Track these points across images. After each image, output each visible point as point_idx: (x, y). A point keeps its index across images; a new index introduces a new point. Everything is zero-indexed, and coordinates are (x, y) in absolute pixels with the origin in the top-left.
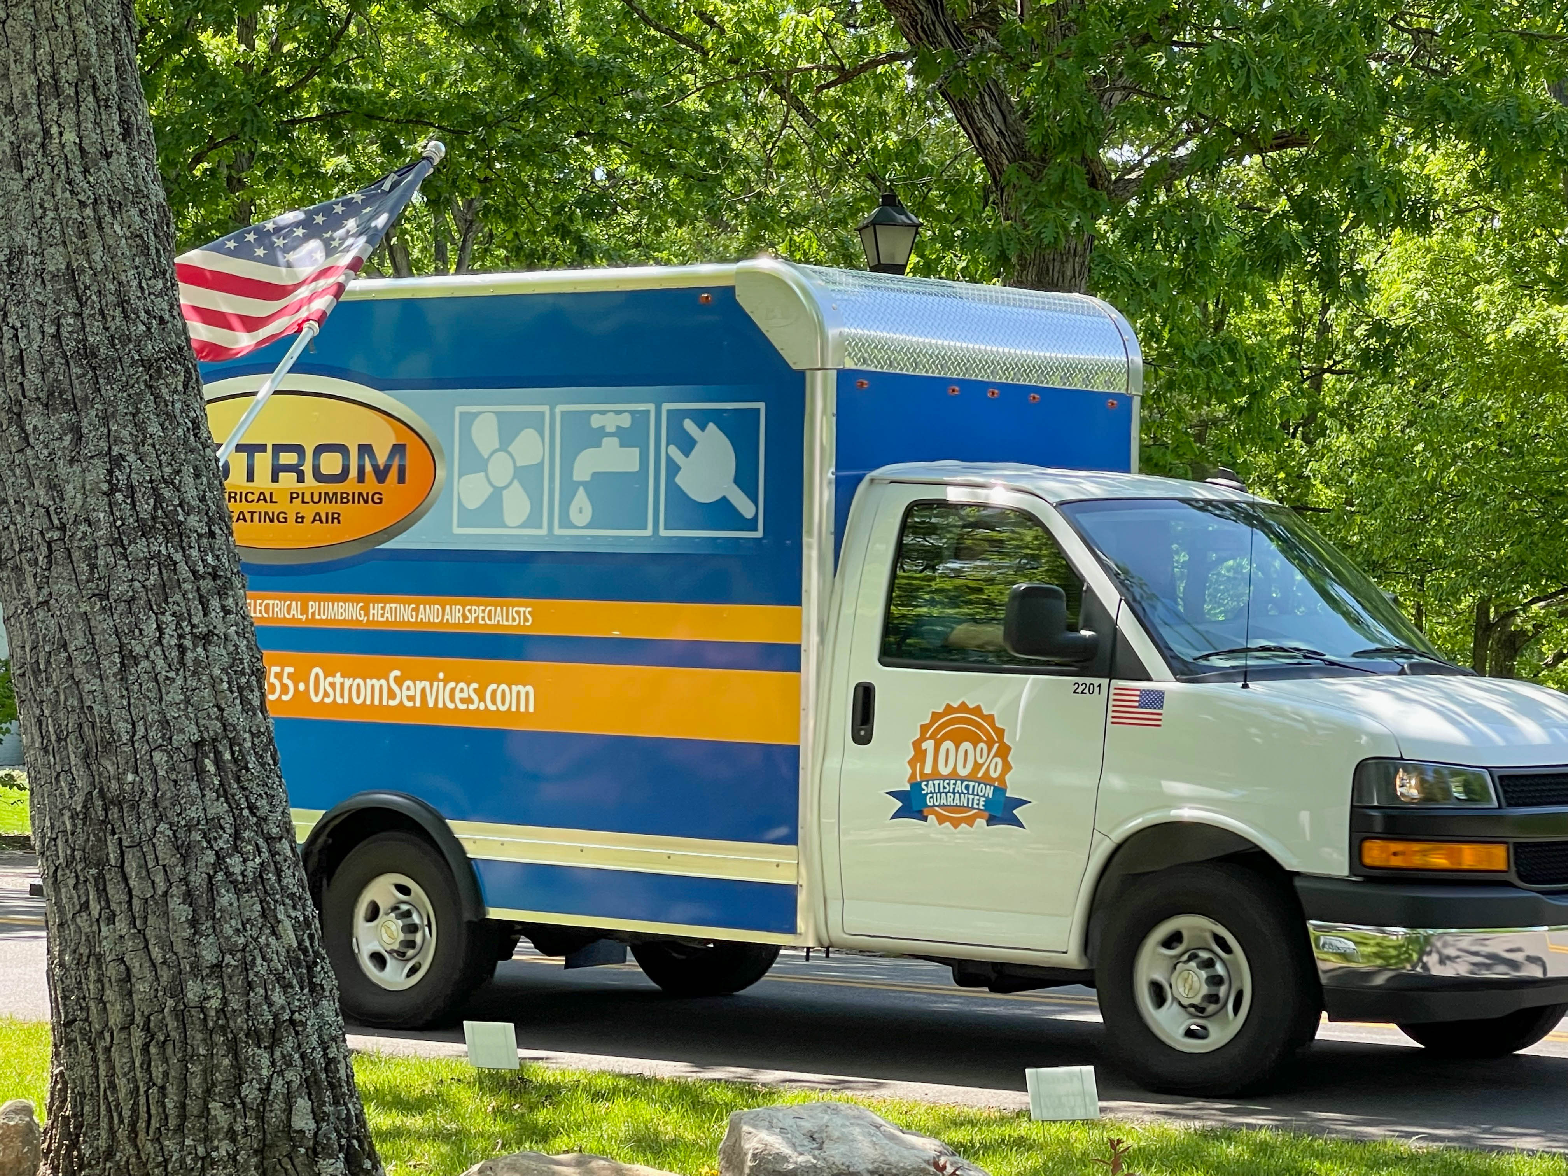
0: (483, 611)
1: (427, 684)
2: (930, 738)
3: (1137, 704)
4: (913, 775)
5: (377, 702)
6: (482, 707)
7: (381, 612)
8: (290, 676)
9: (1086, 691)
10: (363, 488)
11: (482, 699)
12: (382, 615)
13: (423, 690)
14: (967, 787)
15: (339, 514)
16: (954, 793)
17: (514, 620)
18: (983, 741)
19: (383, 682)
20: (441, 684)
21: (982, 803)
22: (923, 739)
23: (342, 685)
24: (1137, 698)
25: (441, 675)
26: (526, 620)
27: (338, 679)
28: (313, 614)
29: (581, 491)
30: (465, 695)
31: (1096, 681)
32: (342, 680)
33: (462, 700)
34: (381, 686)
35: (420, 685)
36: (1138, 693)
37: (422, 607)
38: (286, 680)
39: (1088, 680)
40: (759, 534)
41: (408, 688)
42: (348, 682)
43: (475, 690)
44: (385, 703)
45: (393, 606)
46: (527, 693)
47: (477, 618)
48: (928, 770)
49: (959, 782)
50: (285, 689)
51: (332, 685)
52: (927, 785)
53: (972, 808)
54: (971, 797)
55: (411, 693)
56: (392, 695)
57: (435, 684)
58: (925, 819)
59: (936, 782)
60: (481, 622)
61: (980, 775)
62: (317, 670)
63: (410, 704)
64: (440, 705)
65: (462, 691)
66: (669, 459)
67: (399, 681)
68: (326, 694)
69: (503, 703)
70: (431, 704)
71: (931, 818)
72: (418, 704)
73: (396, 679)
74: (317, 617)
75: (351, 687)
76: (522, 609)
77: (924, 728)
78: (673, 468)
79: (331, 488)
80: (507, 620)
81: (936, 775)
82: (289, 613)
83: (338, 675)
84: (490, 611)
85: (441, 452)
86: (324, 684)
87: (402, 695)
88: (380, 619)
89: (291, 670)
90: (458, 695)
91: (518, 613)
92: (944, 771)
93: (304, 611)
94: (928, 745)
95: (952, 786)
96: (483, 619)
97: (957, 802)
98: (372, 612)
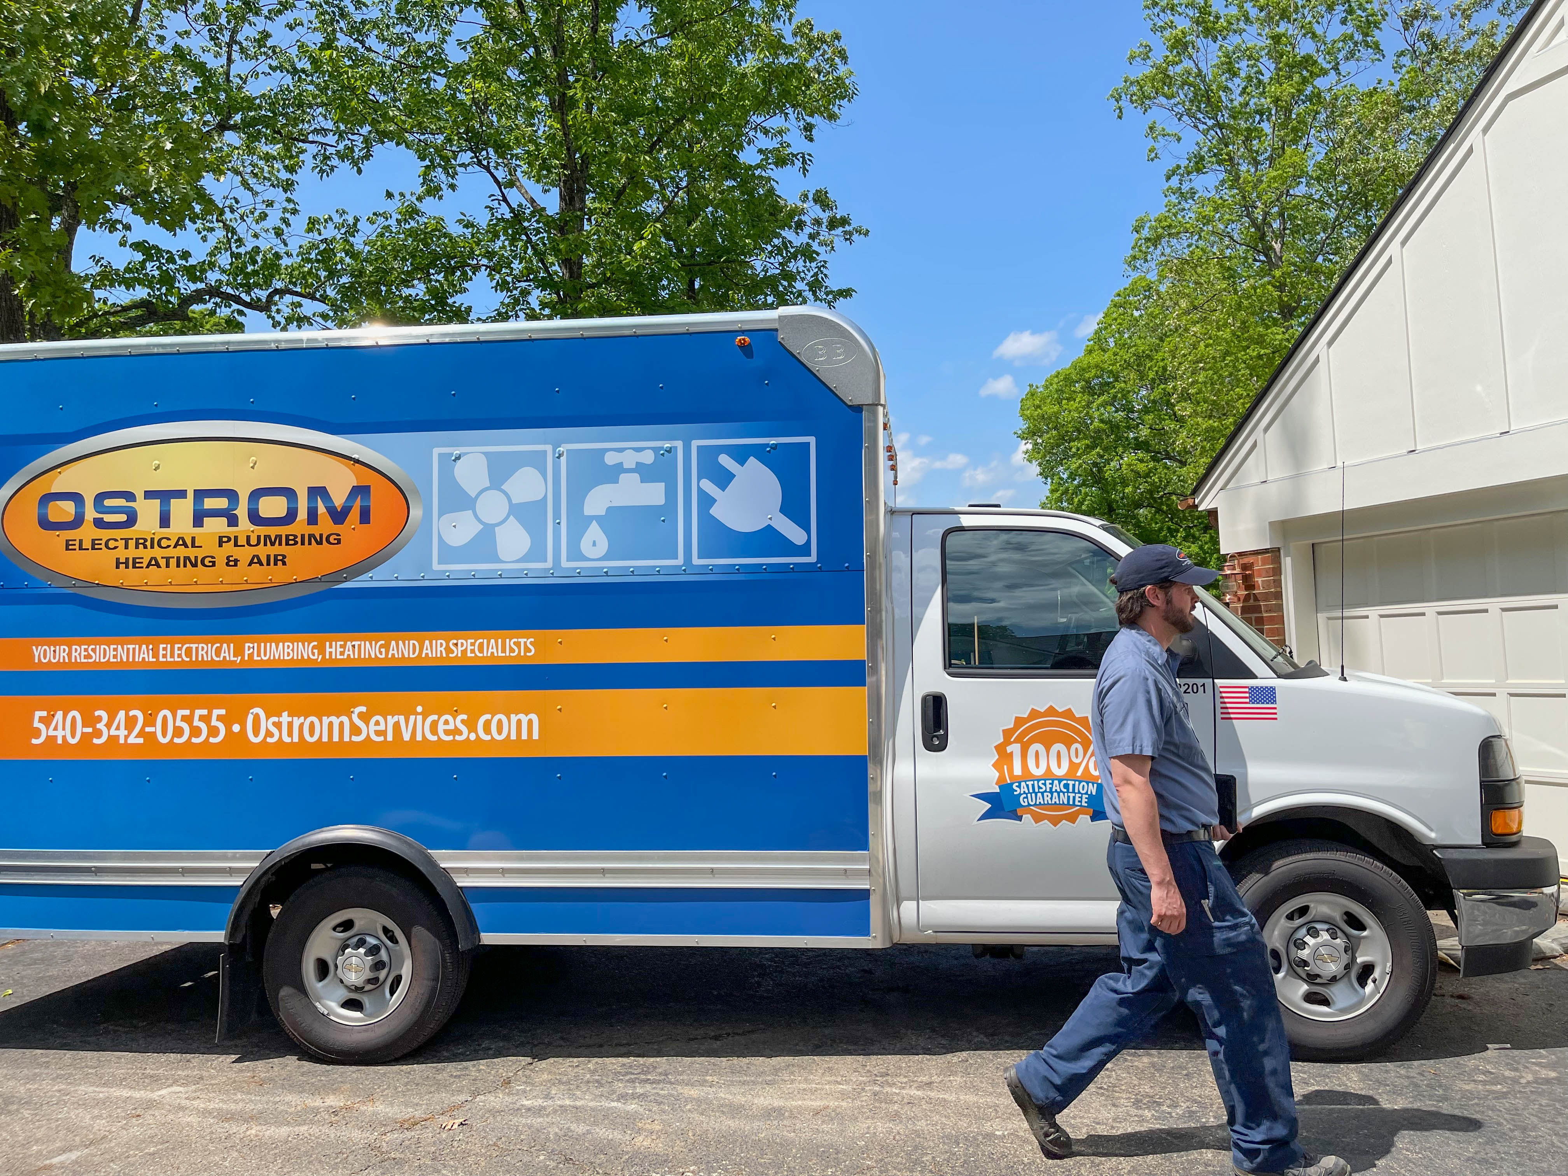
0: (473, 644)
1: (402, 719)
2: (1015, 741)
3: (1248, 700)
4: (1001, 777)
5: (336, 738)
6: (473, 737)
7: (339, 650)
8: (219, 719)
9: (1190, 690)
10: (315, 530)
11: (472, 728)
12: (342, 653)
13: (397, 725)
14: (1066, 786)
15: (284, 557)
16: (1051, 792)
17: (512, 650)
18: (1077, 741)
19: (345, 719)
20: (420, 718)
21: (1084, 800)
22: (1007, 742)
23: (290, 725)
24: (1247, 695)
25: (419, 709)
26: (527, 650)
27: (285, 718)
28: (251, 656)
29: (594, 525)
30: (451, 727)
31: (1200, 681)
32: (290, 719)
33: (447, 732)
34: (341, 724)
35: (391, 720)
36: (1247, 690)
37: (393, 643)
38: (214, 722)
39: (1191, 681)
40: (813, 558)
41: (377, 723)
42: (297, 722)
43: (463, 721)
44: (346, 738)
45: (356, 643)
46: (530, 722)
47: (464, 652)
48: (1018, 770)
49: (1056, 782)
50: (213, 732)
51: (278, 725)
52: (1019, 787)
53: (1074, 805)
54: (1072, 795)
55: (382, 727)
56: (355, 730)
57: (412, 718)
58: (1020, 818)
59: (1030, 783)
60: (469, 655)
61: (1079, 774)
62: (258, 710)
63: (381, 739)
64: (419, 738)
65: (446, 722)
66: (701, 492)
67: (365, 718)
68: (269, 734)
69: (500, 732)
70: (407, 737)
71: (1027, 818)
72: (390, 738)
73: (361, 716)
74: (256, 658)
75: (301, 726)
76: (522, 641)
77: (1007, 733)
78: (707, 501)
79: (273, 531)
80: (504, 651)
81: (1027, 776)
82: (218, 655)
83: (285, 714)
84: (482, 644)
85: (416, 492)
86: (266, 724)
87: (369, 731)
88: (339, 657)
89: (223, 712)
90: (441, 727)
91: (518, 644)
92: (1038, 772)
93: (239, 651)
94: (1015, 749)
95: (1049, 786)
96: (473, 651)
97: (1055, 800)
98: (328, 650)
